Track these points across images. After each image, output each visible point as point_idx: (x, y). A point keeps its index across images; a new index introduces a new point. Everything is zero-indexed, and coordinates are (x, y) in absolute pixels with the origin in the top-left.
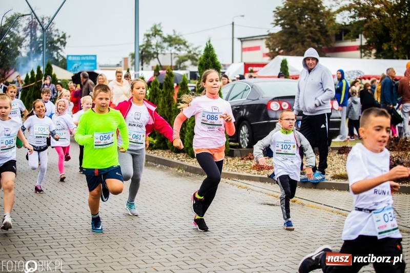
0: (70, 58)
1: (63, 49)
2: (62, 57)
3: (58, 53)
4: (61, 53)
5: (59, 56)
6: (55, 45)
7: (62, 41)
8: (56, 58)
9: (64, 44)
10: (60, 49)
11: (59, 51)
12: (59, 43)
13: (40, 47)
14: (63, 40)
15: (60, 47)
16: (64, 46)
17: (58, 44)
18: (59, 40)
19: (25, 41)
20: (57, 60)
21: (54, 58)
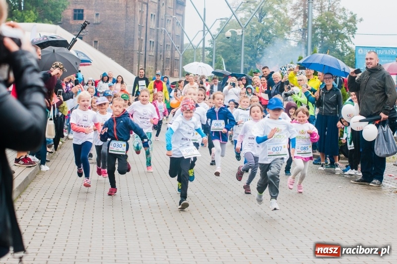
0: (360, 51)
1: (352, 38)
2: (350, 49)
3: (343, 43)
4: (349, 44)
5: (345, 48)
6: (339, 31)
7: (351, 27)
8: (341, 50)
9: (353, 30)
10: (346, 37)
11: (346, 40)
12: (345, 29)
13: (317, 34)
14: (351, 24)
15: (347, 35)
16: (353, 33)
17: (344, 31)
18: (345, 25)
19: (296, 24)
20: (342, 54)
21: (338, 51)
